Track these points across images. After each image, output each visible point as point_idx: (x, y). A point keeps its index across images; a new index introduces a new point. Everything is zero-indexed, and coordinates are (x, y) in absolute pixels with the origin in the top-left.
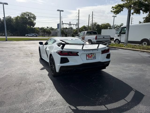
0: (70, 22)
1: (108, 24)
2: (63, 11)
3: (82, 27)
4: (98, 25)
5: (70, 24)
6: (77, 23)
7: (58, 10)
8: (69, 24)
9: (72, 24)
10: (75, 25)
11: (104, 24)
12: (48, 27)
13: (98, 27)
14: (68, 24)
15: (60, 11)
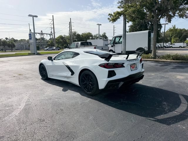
0: (42, 31)
1: (90, 33)
2: (36, 17)
3: (58, 37)
4: (79, 35)
5: (42, 33)
6: (51, 32)
7: (30, 16)
8: (40, 33)
9: (44, 34)
10: (49, 34)
11: (85, 34)
12: (7, 39)
13: (79, 38)
14: (38, 33)
15: (33, 16)
